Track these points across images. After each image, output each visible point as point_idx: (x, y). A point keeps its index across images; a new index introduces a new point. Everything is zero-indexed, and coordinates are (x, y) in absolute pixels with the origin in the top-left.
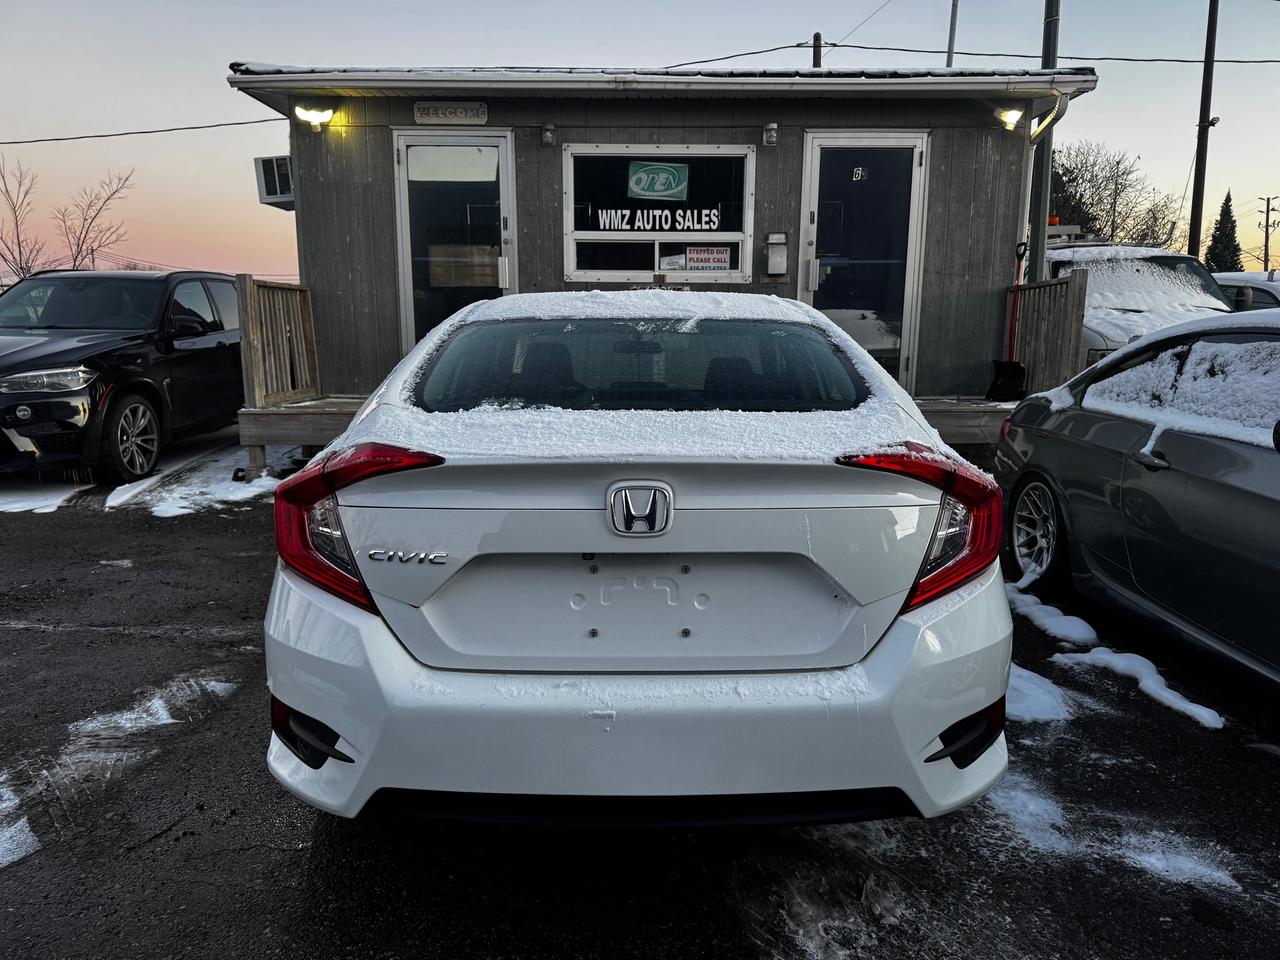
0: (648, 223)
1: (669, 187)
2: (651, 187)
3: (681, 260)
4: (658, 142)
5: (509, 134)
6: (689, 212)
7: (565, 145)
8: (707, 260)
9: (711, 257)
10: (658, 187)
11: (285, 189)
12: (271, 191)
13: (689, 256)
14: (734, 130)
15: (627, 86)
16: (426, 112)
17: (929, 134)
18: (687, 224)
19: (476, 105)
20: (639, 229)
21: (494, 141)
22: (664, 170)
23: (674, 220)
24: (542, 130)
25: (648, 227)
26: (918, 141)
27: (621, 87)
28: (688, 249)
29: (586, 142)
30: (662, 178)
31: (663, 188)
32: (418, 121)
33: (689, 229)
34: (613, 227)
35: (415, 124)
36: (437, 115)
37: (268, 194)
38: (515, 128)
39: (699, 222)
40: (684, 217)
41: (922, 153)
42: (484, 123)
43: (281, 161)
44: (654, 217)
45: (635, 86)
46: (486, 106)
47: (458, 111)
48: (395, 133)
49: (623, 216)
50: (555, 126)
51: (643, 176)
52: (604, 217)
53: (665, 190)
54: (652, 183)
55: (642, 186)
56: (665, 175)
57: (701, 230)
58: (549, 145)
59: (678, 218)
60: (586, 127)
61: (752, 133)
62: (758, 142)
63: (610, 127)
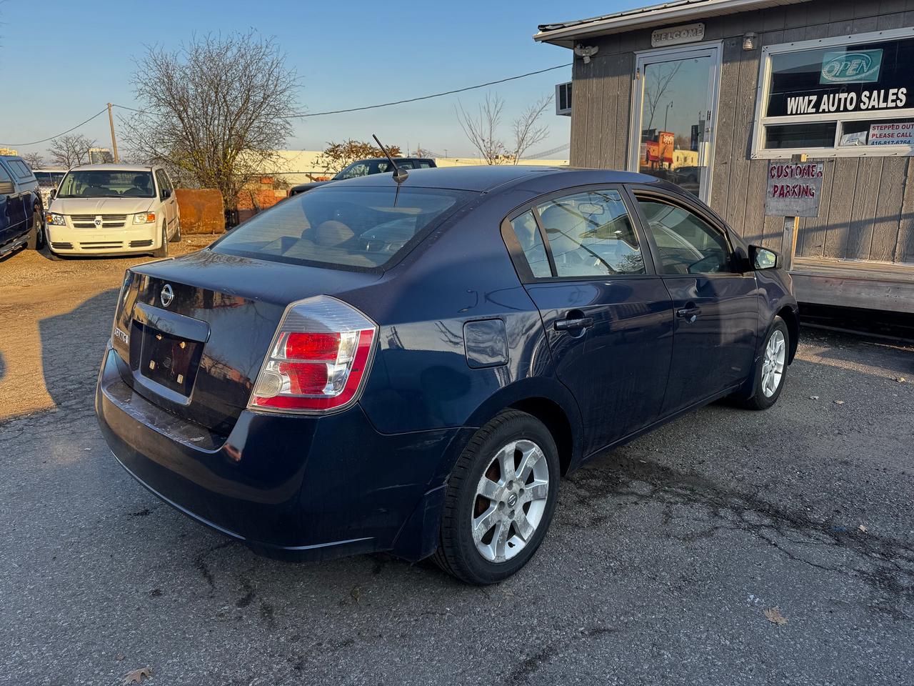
0: (833, 106)
1: (861, 72)
2: (843, 73)
3: (862, 136)
4: (852, 32)
5: (719, 45)
6: (875, 93)
7: (764, 48)
8: (892, 135)
9: (896, 132)
10: (850, 72)
12: (562, 106)
13: (872, 132)
16: (659, 38)
18: (872, 103)
19: (696, 26)
20: (824, 111)
21: (709, 52)
22: (857, 57)
23: (859, 100)
24: (741, 40)
25: (833, 109)
28: (872, 126)
29: (783, 43)
30: (855, 64)
31: (855, 72)
32: (654, 46)
33: (873, 108)
34: (801, 111)
35: (651, 48)
36: (666, 38)
37: (561, 108)
38: (725, 40)
39: (886, 100)
40: (869, 98)
42: (700, 39)
44: (840, 100)
46: (701, 24)
47: (682, 33)
48: (638, 56)
49: (810, 102)
50: (756, 33)
51: (836, 64)
52: (792, 104)
53: (857, 74)
54: (845, 69)
55: (834, 72)
56: (859, 61)
57: (887, 108)
58: (750, 50)
59: (864, 99)
60: (785, 29)
63: (806, 26)
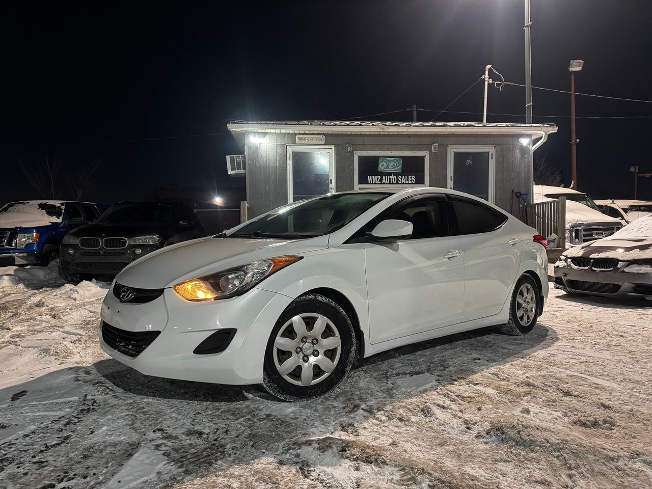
1: (395, 167)
4: (391, 151)
5: (333, 147)
6: (403, 177)
7: (355, 152)
10: (390, 167)
11: (239, 168)
12: (233, 169)
14: (421, 146)
15: (384, 130)
16: (301, 138)
17: (495, 147)
18: (403, 181)
19: (321, 136)
20: (384, 183)
21: (328, 150)
22: (393, 161)
23: (398, 180)
24: (347, 146)
25: (388, 182)
26: (491, 150)
27: (382, 130)
29: (363, 151)
30: (392, 164)
31: (392, 168)
33: (403, 183)
34: (374, 182)
36: (305, 139)
38: (336, 145)
39: (408, 180)
40: (402, 179)
41: (492, 154)
42: (323, 143)
44: (390, 178)
46: (324, 136)
47: (313, 138)
48: (288, 146)
49: (378, 178)
50: (352, 145)
51: (385, 163)
52: (370, 179)
54: (388, 166)
55: (384, 166)
57: (409, 183)
58: (349, 152)
59: (399, 179)
60: (363, 145)
61: (428, 147)
62: (430, 150)
63: (373, 145)
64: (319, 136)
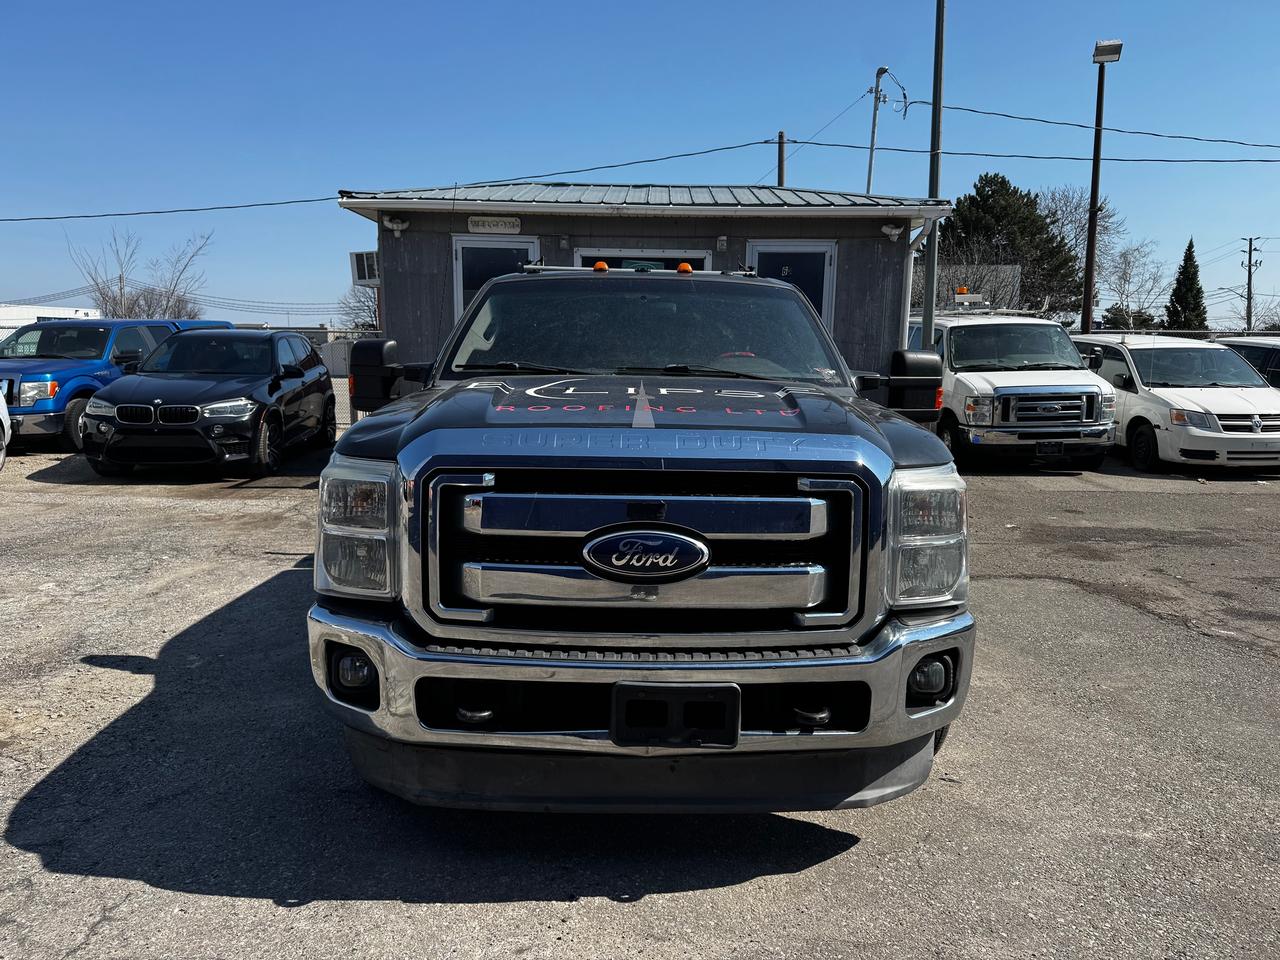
4: (642, 247)
5: (537, 242)
7: (575, 249)
11: (372, 276)
12: (361, 276)
14: (696, 240)
15: (620, 211)
16: (476, 224)
17: (838, 243)
19: (513, 219)
21: (525, 245)
24: (558, 238)
26: (827, 247)
27: (615, 212)
29: (590, 246)
32: (471, 229)
35: (469, 232)
36: (484, 226)
37: (360, 278)
38: (540, 236)
41: (831, 257)
42: (517, 232)
43: (369, 255)
45: (625, 211)
46: (519, 220)
47: (500, 223)
48: (454, 238)
50: (571, 236)
58: (564, 250)
60: (591, 236)
61: (709, 242)
62: (714, 249)
63: (608, 236)
64: (509, 219)
